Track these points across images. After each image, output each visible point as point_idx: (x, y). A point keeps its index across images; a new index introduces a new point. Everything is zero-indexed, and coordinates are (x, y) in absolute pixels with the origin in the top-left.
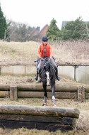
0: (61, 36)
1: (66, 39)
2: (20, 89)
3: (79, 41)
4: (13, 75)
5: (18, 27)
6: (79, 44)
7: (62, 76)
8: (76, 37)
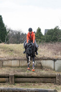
0: (44, 39)
1: (47, 41)
2: (16, 77)
3: (57, 43)
4: (11, 67)
5: (15, 34)
6: (57, 45)
7: (46, 67)
8: (55, 40)
